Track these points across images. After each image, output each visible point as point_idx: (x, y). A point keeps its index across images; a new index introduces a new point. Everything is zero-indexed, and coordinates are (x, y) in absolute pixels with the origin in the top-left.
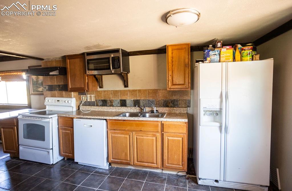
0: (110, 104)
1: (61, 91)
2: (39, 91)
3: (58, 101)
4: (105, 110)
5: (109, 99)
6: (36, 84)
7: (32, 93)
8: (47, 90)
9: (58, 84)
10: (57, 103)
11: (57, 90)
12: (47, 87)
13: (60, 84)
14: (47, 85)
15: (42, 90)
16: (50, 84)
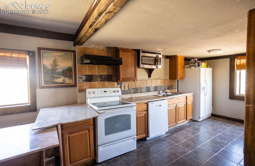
0: (140, 91)
1: (104, 81)
2: (57, 83)
3: (104, 92)
4: (139, 96)
5: (139, 87)
6: (52, 73)
7: (43, 85)
8: (84, 81)
9: (101, 74)
10: (104, 94)
11: (98, 81)
12: (84, 78)
13: (103, 74)
14: (84, 75)
15: (63, 82)
16: (88, 73)
